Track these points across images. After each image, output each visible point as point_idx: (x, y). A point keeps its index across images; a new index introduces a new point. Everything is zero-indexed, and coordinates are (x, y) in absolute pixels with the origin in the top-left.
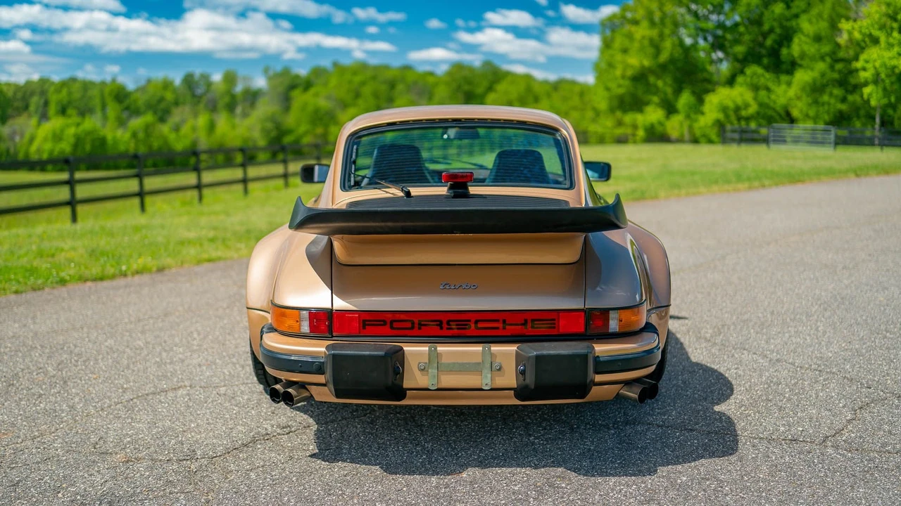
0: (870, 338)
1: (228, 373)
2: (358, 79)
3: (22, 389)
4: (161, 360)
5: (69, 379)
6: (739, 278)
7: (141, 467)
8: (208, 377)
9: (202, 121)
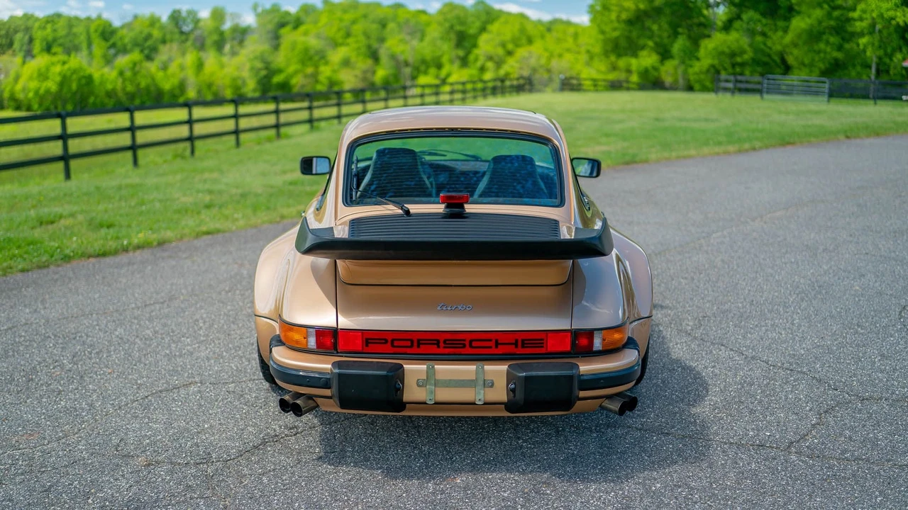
0: (842, 333)
1: (235, 368)
2: (349, 17)
3: (42, 385)
4: (171, 353)
5: (85, 373)
6: (723, 261)
7: (162, 471)
8: (217, 372)
9: (190, 58)
